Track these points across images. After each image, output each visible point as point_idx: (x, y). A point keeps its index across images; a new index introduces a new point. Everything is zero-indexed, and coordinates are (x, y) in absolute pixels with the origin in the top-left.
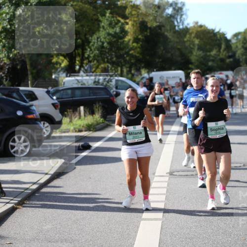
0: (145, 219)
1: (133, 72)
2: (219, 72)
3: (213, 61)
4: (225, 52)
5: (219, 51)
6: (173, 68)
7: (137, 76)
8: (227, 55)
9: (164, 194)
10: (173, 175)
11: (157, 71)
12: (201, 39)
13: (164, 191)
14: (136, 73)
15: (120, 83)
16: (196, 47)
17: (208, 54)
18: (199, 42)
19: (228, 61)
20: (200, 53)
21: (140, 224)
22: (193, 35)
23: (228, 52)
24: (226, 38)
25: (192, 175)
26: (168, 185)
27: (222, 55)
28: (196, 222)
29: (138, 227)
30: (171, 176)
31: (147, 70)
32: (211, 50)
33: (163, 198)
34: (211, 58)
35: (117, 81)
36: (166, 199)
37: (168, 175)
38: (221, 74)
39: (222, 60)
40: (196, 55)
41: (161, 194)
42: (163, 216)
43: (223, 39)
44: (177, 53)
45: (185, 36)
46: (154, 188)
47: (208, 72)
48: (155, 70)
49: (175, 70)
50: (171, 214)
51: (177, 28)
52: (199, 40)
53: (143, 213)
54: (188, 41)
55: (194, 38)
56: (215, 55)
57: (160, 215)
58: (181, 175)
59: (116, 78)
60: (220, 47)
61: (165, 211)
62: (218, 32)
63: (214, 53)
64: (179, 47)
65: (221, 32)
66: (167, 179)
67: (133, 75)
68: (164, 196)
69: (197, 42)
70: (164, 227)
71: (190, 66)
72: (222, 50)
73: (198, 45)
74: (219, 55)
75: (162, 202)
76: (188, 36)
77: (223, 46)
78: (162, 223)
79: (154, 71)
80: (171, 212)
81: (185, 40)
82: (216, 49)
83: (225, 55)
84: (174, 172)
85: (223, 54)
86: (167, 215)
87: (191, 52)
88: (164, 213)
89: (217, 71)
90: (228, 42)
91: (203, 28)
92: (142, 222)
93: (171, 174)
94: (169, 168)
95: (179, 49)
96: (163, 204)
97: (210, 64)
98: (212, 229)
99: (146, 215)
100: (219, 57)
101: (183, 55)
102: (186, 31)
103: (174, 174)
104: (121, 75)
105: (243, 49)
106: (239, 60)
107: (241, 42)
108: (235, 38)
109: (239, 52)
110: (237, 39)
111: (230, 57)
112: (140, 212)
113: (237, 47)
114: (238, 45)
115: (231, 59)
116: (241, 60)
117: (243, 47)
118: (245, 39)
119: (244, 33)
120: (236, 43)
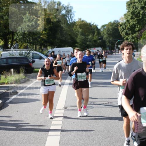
0: (50, 136)
1: (42, 48)
2: (93, 48)
3: (90, 41)
4: (97, 36)
5: (93, 36)
6: (66, 46)
7: (45, 50)
9: (61, 120)
11: (57, 48)
12: (83, 29)
14: (44, 49)
15: (35, 55)
17: (87, 37)
18: (82, 30)
19: (98, 41)
20: (83, 37)
21: (47, 138)
22: (78, 27)
23: (99, 36)
24: (97, 28)
27: (95, 38)
28: (80, 137)
29: (46, 140)
30: (65, 110)
31: (51, 47)
32: (88, 35)
34: (89, 40)
35: (33, 53)
37: (64, 109)
38: (94, 49)
39: (95, 41)
40: (79, 38)
42: (61, 133)
44: (69, 37)
45: (73, 27)
49: (67, 47)
50: (66, 132)
51: (68, 22)
52: (81, 29)
54: (75, 30)
55: (79, 28)
56: (91, 38)
57: (59, 133)
58: (72, 109)
59: (33, 52)
60: (94, 33)
61: (62, 131)
62: (93, 25)
63: (90, 37)
64: (70, 33)
65: (94, 24)
66: (63, 111)
67: (42, 50)
68: (62, 122)
69: (80, 30)
70: (61, 140)
71: (76, 44)
72: (95, 35)
73: (81, 32)
74: (93, 38)
75: (60, 125)
76: (75, 27)
78: (60, 137)
79: (55, 48)
82: (91, 34)
83: (97, 38)
84: (67, 107)
86: (63, 132)
87: (77, 37)
88: (61, 131)
89: (92, 48)
90: (98, 30)
91: (84, 22)
93: (65, 108)
94: (64, 105)
95: (69, 35)
97: (88, 43)
98: (90, 141)
99: (50, 133)
100: (93, 39)
101: (72, 38)
102: (74, 24)
103: (67, 108)
104: (36, 51)
105: (107, 35)
106: (105, 41)
107: (106, 30)
108: (103, 28)
109: (105, 37)
110: (104, 29)
111: (100, 39)
112: (47, 131)
113: (104, 33)
114: (104, 32)
115: (100, 41)
116: (106, 41)
117: (107, 33)
118: (108, 29)
119: (108, 25)
120: (104, 31)
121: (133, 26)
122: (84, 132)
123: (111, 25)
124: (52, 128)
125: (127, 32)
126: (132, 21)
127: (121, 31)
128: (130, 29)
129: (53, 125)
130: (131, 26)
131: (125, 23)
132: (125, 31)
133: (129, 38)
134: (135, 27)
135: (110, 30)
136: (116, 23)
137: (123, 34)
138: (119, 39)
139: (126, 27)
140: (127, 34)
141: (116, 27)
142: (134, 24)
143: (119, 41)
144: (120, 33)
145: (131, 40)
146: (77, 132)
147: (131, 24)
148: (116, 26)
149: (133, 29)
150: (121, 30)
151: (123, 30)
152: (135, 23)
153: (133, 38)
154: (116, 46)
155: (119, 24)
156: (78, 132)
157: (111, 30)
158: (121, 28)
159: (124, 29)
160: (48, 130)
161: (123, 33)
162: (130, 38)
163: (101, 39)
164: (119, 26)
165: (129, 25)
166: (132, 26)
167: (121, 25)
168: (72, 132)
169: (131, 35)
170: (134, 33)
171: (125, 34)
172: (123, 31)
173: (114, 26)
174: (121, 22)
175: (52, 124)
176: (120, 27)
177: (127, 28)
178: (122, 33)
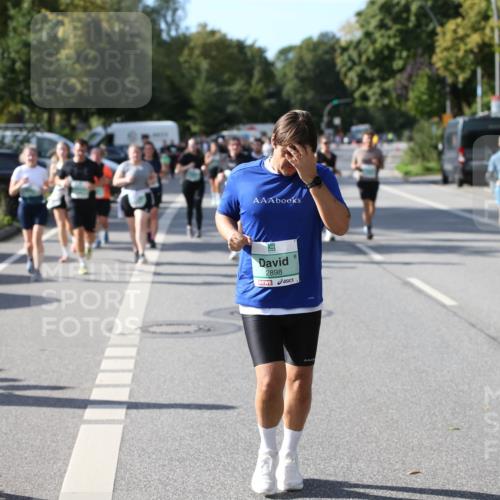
0: (89, 422)
1: (74, 122)
2: (248, 126)
3: (236, 102)
4: (261, 85)
5: (249, 83)
6: (155, 116)
7: (83, 130)
8: (265, 91)
9: (129, 371)
10: (149, 332)
11: (123, 121)
12: (213, 58)
13: (130, 364)
14: (80, 125)
15: (46, 145)
16: (204, 75)
17: (227, 89)
18: (211, 65)
19: (267, 103)
20: (213, 88)
21: (78, 431)
22: (197, 52)
23: (267, 86)
24: (265, 58)
25: (188, 332)
26: (138, 353)
27: (255, 91)
28: (192, 426)
29: (75, 438)
30: (145, 335)
31: (102, 121)
32: (231, 82)
33: (127, 378)
34: (234, 98)
35: (40, 141)
36: (133, 380)
37: (139, 332)
38: (252, 129)
39: (254, 101)
40: (200, 92)
41: (123, 371)
42: (126, 414)
43: (257, 59)
44: (165, 86)
46: (109, 358)
47: (225, 125)
48: (118, 119)
49: (159, 119)
50: (142, 411)
51: (164, 36)
52: (208, 61)
53: (85, 407)
54: (186, 62)
55: (198, 56)
56: (240, 91)
57: (120, 413)
58: (166, 333)
59: (39, 134)
60: (250, 75)
61: (131, 406)
62: (252, 46)
63: (237, 86)
64: (168, 72)
65: (257, 45)
66: (136, 340)
67: (73, 129)
68: (130, 375)
69: (205, 65)
70: (127, 438)
71: (191, 112)
72: (254, 82)
73: (208, 71)
74: (247, 91)
75: (124, 386)
76: (186, 52)
77: (257, 74)
78: (124, 428)
79: (116, 122)
80: (142, 408)
81: (182, 59)
82: (242, 78)
83: (261, 92)
84: (152, 326)
85: (257, 88)
86: (134, 412)
87: (192, 85)
88: (128, 408)
89: (244, 123)
90: (267, 66)
91: (217, 36)
92: (83, 427)
93: (145, 329)
94: (142, 318)
95: (168, 78)
96: (127, 390)
97: (230, 109)
98: (224, 441)
99: (90, 413)
100: (247, 96)
101: (175, 89)
102: (182, 42)
103: (151, 329)
104: (50, 130)
105: (296, 81)
106: (288, 102)
107: (293, 66)
108: (282, 58)
109: (289, 87)
110: (286, 60)
111: (270, 96)
112: (79, 407)
113: (285, 75)
114: (287, 71)
115: (273, 101)
116: (293, 101)
117: (297, 76)
118: (301, 59)
119: (300, 47)
120: (284, 67)
121: (386, 53)
122: (207, 413)
123: (311, 47)
124: (96, 395)
125: (363, 71)
126: (382, 36)
127: (344, 70)
128: (373, 61)
129: (99, 386)
130: (378, 54)
131: (359, 42)
132: (358, 69)
133: (370, 93)
134: (391, 57)
135: (305, 65)
136: (326, 40)
137: (352, 81)
138: (338, 98)
139: (360, 56)
140: (363, 79)
141: (327, 57)
142: (387, 46)
143: (335, 102)
144: (342, 77)
145: (377, 101)
146: (181, 411)
147: (378, 45)
148: (327, 52)
149: (386, 63)
150: (345, 65)
151: (349, 64)
152: (392, 42)
153: (385, 93)
154: (326, 119)
155: (337, 47)
156: (187, 411)
157: (310, 66)
158: (343, 60)
159: (354, 63)
160: (84, 404)
161: (353, 75)
162: (374, 94)
163: (276, 94)
164: (339, 51)
165: (371, 49)
166: (381, 52)
167: (344, 50)
168: (164, 411)
169: (377, 83)
170: (386, 76)
171: (356, 80)
172: (350, 69)
173: (320, 52)
174: (344, 38)
175: (98, 382)
176: (342, 54)
177: (364, 58)
178: (346, 75)
